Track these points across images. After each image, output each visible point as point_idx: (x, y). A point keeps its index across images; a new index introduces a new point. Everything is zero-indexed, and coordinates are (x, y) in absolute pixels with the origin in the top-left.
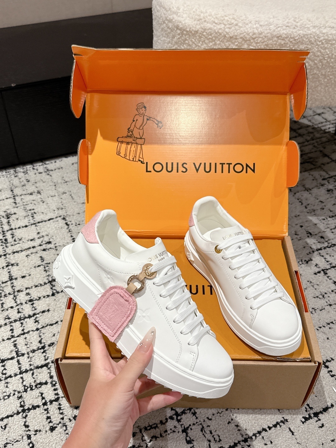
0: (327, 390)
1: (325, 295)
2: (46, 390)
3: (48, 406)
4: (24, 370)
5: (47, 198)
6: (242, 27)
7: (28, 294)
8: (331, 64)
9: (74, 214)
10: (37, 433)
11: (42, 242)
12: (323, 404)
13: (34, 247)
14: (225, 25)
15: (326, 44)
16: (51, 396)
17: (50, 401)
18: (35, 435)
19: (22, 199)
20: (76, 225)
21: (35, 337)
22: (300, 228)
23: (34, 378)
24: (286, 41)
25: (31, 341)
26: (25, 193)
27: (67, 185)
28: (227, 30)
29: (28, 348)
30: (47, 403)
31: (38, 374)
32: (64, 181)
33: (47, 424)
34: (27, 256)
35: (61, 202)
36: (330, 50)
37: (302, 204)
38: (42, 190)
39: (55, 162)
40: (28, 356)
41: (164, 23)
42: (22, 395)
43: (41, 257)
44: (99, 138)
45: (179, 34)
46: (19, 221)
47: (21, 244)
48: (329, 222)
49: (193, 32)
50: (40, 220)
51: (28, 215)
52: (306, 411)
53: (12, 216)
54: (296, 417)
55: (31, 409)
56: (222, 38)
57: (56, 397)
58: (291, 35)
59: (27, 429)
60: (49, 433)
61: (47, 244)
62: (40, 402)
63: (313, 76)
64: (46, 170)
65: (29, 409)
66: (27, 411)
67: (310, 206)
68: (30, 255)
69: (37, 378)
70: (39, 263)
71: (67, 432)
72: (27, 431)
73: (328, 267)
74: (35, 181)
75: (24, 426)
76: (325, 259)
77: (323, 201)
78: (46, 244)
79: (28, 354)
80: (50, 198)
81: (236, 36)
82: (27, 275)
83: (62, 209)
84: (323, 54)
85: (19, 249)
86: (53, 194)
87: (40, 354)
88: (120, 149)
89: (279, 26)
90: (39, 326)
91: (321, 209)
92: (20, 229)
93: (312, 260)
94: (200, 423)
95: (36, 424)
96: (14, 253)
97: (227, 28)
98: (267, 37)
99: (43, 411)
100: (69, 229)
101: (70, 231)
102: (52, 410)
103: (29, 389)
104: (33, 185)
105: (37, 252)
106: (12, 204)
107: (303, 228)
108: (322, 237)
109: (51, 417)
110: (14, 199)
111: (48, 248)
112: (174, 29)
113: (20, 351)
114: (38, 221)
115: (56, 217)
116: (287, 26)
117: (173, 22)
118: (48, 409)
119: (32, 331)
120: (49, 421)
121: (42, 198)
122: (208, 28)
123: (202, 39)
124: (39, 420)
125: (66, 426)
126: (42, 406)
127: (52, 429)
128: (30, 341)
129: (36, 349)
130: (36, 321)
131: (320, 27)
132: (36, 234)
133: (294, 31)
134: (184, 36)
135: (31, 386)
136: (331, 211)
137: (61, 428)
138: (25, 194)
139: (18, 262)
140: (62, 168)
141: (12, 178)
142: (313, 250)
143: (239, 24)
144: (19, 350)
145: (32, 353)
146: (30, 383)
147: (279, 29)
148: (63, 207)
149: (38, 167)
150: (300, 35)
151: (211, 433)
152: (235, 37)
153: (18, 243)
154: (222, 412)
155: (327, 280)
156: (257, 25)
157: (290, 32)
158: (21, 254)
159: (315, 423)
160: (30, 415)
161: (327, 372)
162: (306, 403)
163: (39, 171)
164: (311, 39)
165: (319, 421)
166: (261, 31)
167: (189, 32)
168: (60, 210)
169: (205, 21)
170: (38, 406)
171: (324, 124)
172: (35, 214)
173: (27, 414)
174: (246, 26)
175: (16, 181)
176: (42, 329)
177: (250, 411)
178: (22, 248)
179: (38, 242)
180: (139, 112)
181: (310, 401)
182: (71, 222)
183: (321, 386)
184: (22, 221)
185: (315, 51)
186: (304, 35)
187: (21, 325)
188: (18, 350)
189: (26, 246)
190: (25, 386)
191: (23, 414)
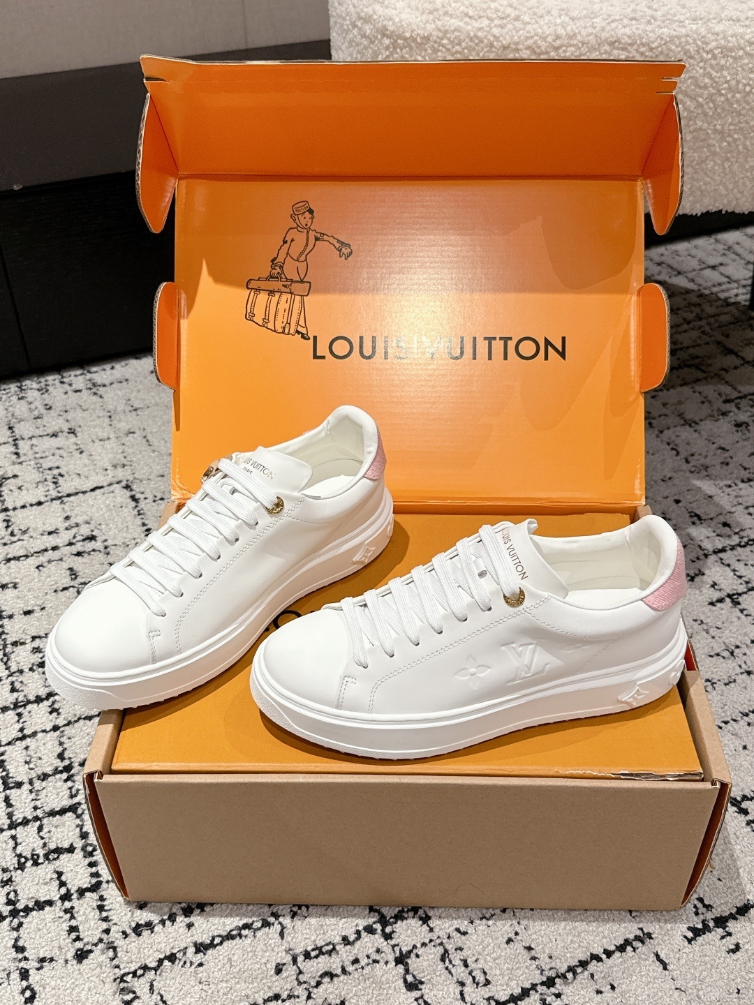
0: (746, 865)
1: (737, 651)
2: (71, 865)
3: (74, 901)
4: (20, 821)
5: (91, 444)
6: (529, 23)
7: (37, 650)
8: (735, 106)
9: (150, 477)
10: (45, 964)
11: (74, 537)
12: (736, 897)
13: (55, 548)
14: (491, 20)
15: (723, 57)
16: (80, 880)
17: (77, 891)
18: (38, 969)
19: (32, 445)
20: (154, 501)
21: (49, 745)
22: (675, 506)
23: (42, 838)
24: (629, 52)
25: (40, 755)
26: (41, 434)
27: (138, 415)
28: (496, 31)
29: (31, 769)
30: (72, 894)
31: (53, 829)
32: (131, 408)
33: (70, 945)
34: (37, 567)
35: (123, 452)
36: (733, 71)
37: (678, 454)
38: (80, 426)
39: (113, 368)
40: (30, 788)
41: (355, 26)
42: (11, 877)
43: (71, 569)
44: (205, 279)
45: (387, 48)
46: (24, 492)
47: (25, 542)
48: (742, 493)
49: (419, 40)
50: (72, 491)
51: (46, 480)
52: (697, 914)
53: (7, 482)
54: (672, 929)
55: (32, 909)
56: (485, 50)
57: (94, 881)
58: (641, 38)
59: (20, 956)
60: (72, 965)
61: (87, 541)
62: (54, 893)
63: (695, 134)
64: (90, 385)
65: (27, 910)
66: (22, 914)
67: (695, 457)
68: (45, 564)
69: (50, 838)
70: (67, 581)
71: (116, 962)
72: (20, 961)
73: (742, 588)
74: (64, 409)
75: (14, 950)
76: (734, 571)
77: (727, 448)
78: (84, 540)
79: (31, 782)
80: (96, 445)
81: (517, 43)
82: (36, 608)
83: (124, 466)
84: (716, 82)
85: (22, 552)
86: (105, 435)
87: (60, 784)
88: (253, 307)
89: (613, 18)
90: (61, 722)
91: (722, 463)
92: (25, 509)
93: (703, 574)
94: (438, 941)
95: (44, 944)
96: (9, 560)
97: (495, 26)
98: (588, 43)
99: (62, 914)
100: (138, 508)
101: (139, 514)
102: (81, 912)
103: (29, 864)
104: (60, 415)
105: (61, 560)
106: (9, 456)
107: (680, 504)
108: (725, 524)
109: (80, 928)
110: (16, 445)
111: (88, 550)
112: (377, 38)
113: (12, 778)
114: (67, 492)
115: (110, 485)
116: (633, 19)
117: (374, 20)
118: (72, 908)
119: (44, 731)
120: (74, 937)
121: (79, 442)
122: (452, 28)
123: (439, 54)
124: (50, 935)
125: (115, 949)
126: (59, 903)
127: (81, 956)
128: (35, 755)
129: (50, 773)
130: (54, 710)
131: (709, 20)
132: (61, 519)
133: (649, 28)
134: (398, 50)
135: (35, 857)
136: (745, 469)
137: (103, 953)
138: (40, 436)
139: (17, 580)
140: (127, 380)
141: (12, 403)
142: (706, 552)
143: (522, 17)
144: (10, 775)
145: (40, 781)
146: (33, 850)
147: (614, 25)
148: (126, 463)
149: (72, 378)
150: (662, 39)
151: (466, 965)
152: (514, 47)
153: (19, 540)
154: (492, 915)
155: (739, 618)
156: (562, 17)
157: (640, 32)
158: (25, 562)
159: (718, 943)
160: (31, 922)
161: (744, 824)
162: (695, 896)
163: (75, 387)
164: (688, 47)
165: (728, 938)
166: (572, 31)
167: (409, 41)
168: (120, 470)
169: (446, 13)
170: (50, 903)
171: (724, 287)
172: (60, 478)
173: (22, 920)
174: (538, 20)
175: (21, 408)
176: (67, 728)
177: (560, 914)
178: (27, 550)
179: (65, 537)
180: (297, 221)
181: (705, 891)
182: (142, 493)
183: (732, 856)
184: (31, 492)
185: (697, 75)
186: (672, 39)
187: (16, 718)
188: (7, 775)
189: (38, 545)
190: (20, 856)
191: (11, 921)
